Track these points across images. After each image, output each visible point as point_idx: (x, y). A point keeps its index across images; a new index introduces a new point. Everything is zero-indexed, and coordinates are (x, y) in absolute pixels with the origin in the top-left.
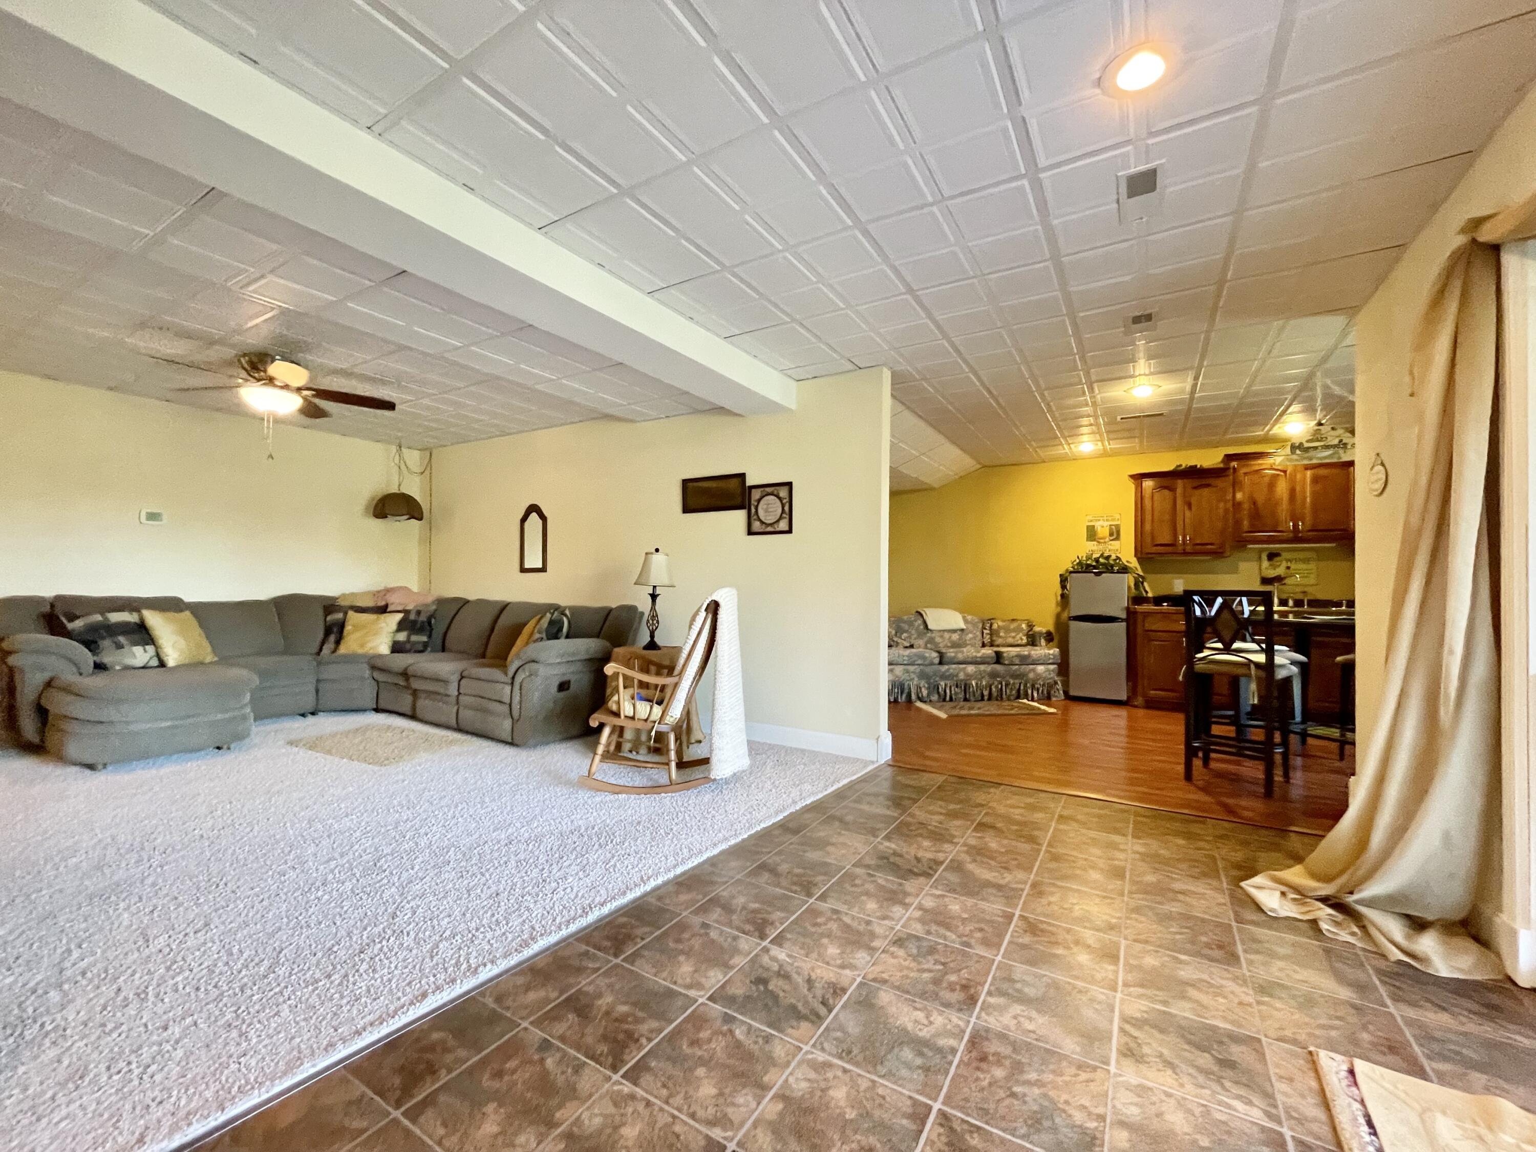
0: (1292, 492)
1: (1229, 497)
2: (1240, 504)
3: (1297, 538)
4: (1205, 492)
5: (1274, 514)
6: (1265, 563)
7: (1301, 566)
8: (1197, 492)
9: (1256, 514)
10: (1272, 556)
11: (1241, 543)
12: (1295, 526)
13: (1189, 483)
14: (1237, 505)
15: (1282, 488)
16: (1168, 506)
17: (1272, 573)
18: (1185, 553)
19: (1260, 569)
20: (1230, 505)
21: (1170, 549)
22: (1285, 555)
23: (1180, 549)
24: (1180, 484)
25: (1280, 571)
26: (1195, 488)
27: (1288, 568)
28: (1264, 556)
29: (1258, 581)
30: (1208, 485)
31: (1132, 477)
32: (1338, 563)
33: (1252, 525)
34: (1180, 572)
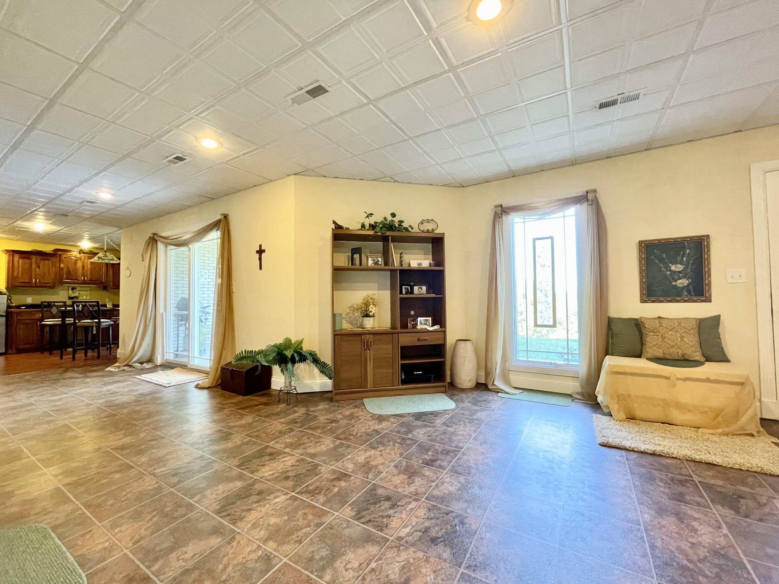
0: (83, 267)
1: (58, 265)
2: (63, 269)
3: (84, 282)
4: (47, 262)
5: (76, 273)
6: (70, 292)
7: (85, 293)
8: (42, 262)
9: (69, 272)
10: (73, 289)
11: (61, 283)
12: (84, 279)
13: (39, 258)
14: (61, 269)
15: (79, 264)
16: (27, 266)
17: (73, 295)
18: (36, 287)
19: (68, 294)
20: (58, 269)
21: (29, 285)
22: (78, 289)
23: (34, 285)
24: (34, 258)
25: (76, 294)
26: (41, 260)
27: (79, 293)
28: (70, 289)
29: (67, 298)
30: (49, 260)
31: (8, 251)
32: (99, 292)
33: (67, 277)
34: (31, 294)
